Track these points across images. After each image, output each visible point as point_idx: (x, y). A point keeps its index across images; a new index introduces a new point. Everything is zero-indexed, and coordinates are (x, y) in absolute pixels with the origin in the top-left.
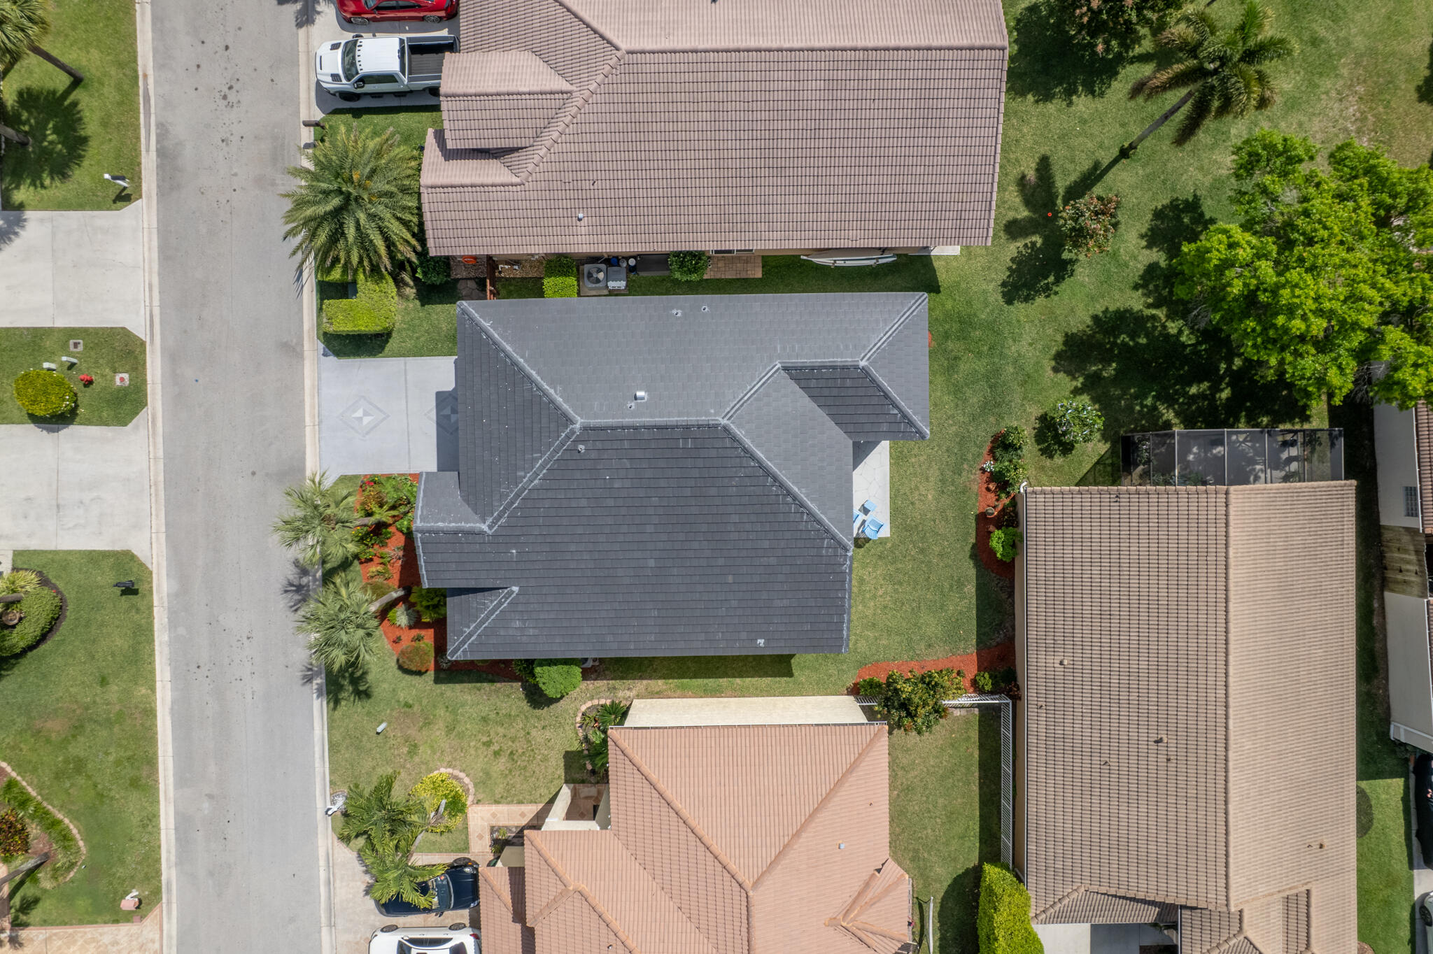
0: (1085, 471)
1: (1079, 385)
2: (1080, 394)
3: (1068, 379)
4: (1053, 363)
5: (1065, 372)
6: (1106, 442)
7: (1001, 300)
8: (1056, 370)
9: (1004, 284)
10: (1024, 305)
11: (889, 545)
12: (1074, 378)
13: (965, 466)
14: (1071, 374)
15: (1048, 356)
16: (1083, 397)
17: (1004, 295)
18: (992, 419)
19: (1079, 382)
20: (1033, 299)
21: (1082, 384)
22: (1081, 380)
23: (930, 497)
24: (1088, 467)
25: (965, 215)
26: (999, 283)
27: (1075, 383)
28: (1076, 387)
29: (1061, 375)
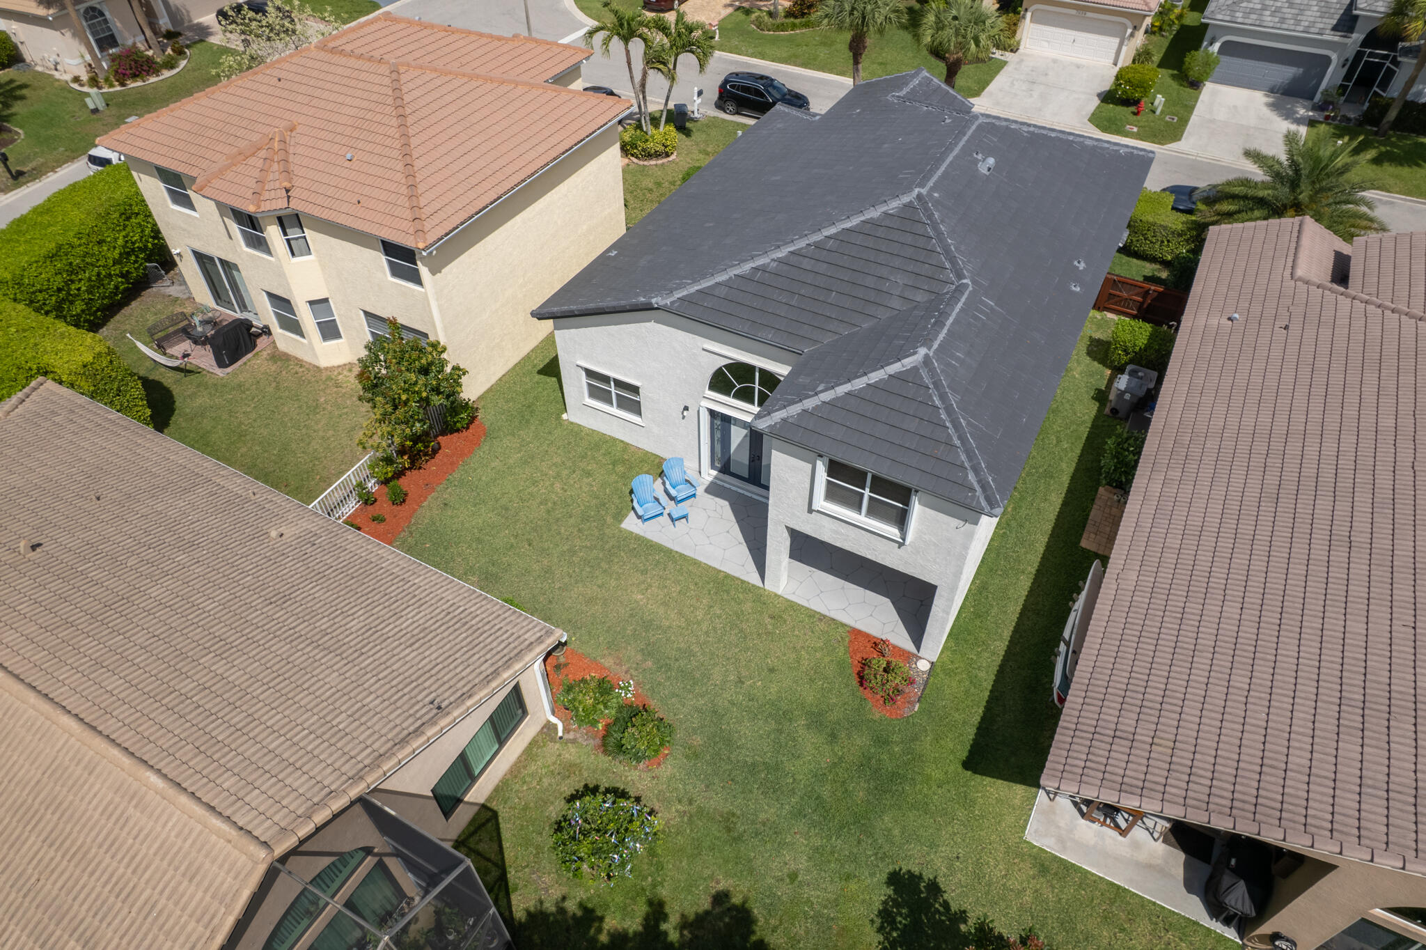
0: (506, 845)
1: (664, 927)
2: (647, 918)
3: (691, 912)
4: (736, 900)
5: (707, 913)
6: (529, 913)
7: (906, 866)
8: (721, 898)
9: (934, 888)
10: (877, 906)
11: (609, 520)
12: (684, 925)
13: (649, 663)
14: (694, 924)
15: (752, 895)
16: (639, 920)
17: (914, 879)
18: (698, 740)
19: (670, 929)
20: (880, 930)
21: (666, 933)
22: (674, 936)
23: (640, 597)
24: (509, 854)
25: (1121, 747)
26: (941, 880)
27: (674, 919)
28: (665, 917)
29: (705, 904)
